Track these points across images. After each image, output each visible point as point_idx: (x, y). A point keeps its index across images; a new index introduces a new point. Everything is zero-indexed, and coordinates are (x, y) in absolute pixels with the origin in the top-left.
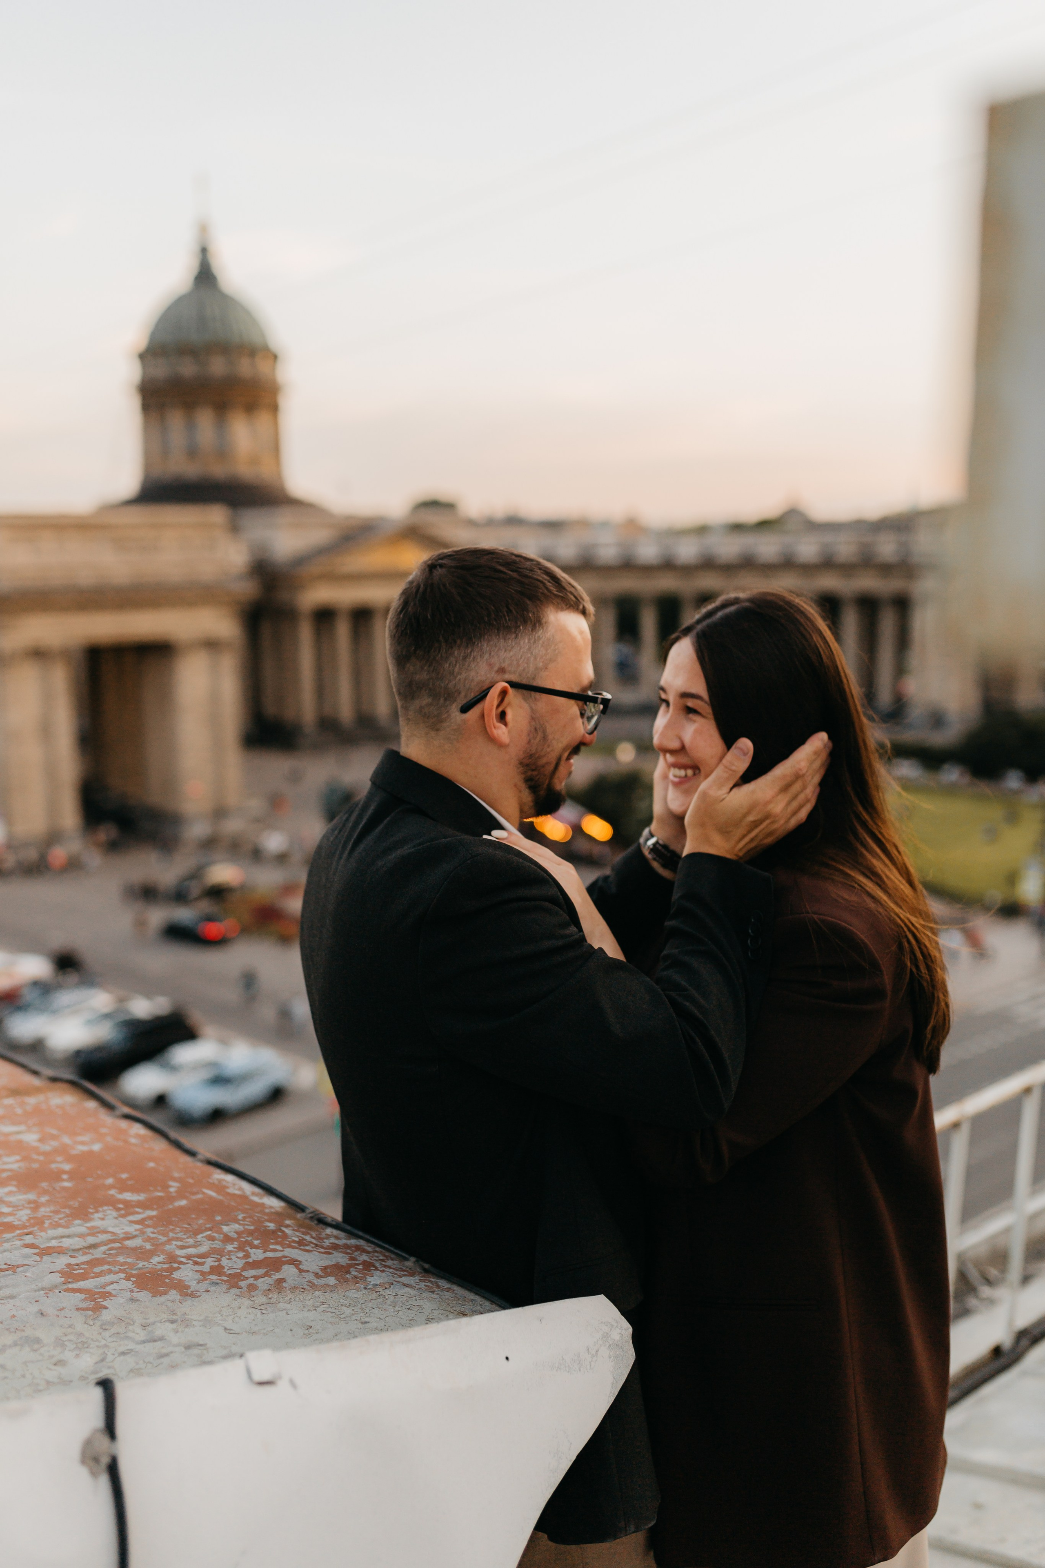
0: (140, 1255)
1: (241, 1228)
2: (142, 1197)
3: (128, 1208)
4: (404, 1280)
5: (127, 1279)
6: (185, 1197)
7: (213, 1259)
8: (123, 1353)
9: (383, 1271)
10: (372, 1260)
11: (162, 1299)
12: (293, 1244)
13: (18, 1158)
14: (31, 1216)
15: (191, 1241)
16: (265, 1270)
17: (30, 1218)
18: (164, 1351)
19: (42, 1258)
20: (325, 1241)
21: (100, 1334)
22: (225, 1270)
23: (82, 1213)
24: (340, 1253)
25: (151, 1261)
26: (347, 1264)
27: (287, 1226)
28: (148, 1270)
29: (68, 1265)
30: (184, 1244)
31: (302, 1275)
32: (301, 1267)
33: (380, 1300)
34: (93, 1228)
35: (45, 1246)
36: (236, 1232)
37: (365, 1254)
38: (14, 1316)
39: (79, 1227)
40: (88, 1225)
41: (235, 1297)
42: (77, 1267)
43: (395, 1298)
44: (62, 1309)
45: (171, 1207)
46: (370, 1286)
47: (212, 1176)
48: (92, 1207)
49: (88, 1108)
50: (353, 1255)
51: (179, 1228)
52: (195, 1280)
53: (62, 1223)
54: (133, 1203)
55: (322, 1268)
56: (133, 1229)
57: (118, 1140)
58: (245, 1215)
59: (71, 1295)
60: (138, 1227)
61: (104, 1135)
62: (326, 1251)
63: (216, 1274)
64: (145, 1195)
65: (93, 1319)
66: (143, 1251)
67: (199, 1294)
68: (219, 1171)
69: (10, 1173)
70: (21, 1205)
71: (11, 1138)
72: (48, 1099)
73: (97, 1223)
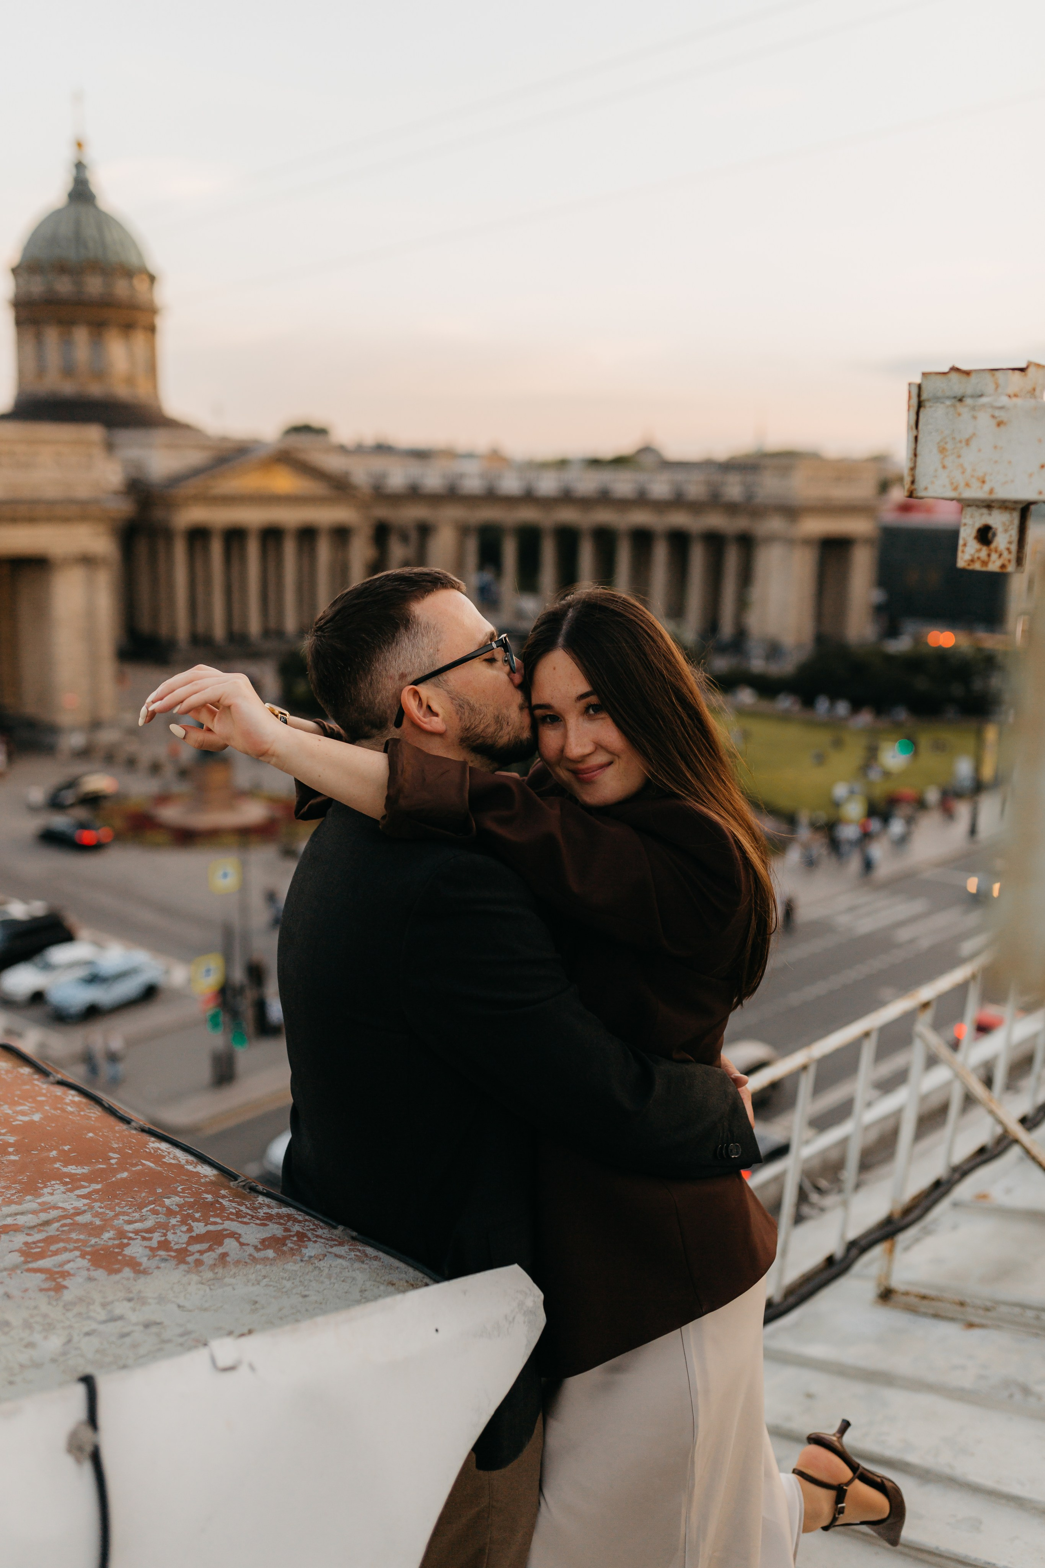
0: (91, 1232)
1: (182, 1201)
2: (85, 1170)
3: (73, 1183)
4: (336, 1250)
5: (83, 1256)
6: (126, 1170)
7: (159, 1234)
8: (87, 1334)
9: (315, 1242)
10: (304, 1230)
11: (117, 1277)
12: (231, 1216)
15: (137, 1215)
16: (210, 1244)
18: (126, 1330)
20: (259, 1210)
21: (64, 1314)
22: (172, 1245)
23: (31, 1189)
24: (275, 1225)
25: (102, 1237)
26: (282, 1235)
27: (224, 1197)
28: (100, 1247)
29: (26, 1244)
30: (131, 1219)
31: (243, 1249)
32: (241, 1240)
33: (316, 1272)
34: (44, 1203)
36: (178, 1205)
37: (297, 1224)
39: (30, 1203)
40: (39, 1201)
41: (183, 1273)
42: (34, 1246)
43: (329, 1270)
44: (26, 1290)
45: (113, 1179)
46: (306, 1258)
47: (148, 1145)
48: (40, 1181)
49: (23, 1074)
50: (287, 1226)
51: (124, 1201)
52: (146, 1256)
53: (14, 1199)
54: (79, 1176)
55: (261, 1240)
56: (81, 1204)
57: (56, 1109)
58: (184, 1186)
59: (32, 1275)
60: (86, 1201)
61: (42, 1103)
62: (262, 1222)
63: (164, 1250)
64: (89, 1168)
65: (57, 1300)
66: (93, 1226)
67: (150, 1271)
68: (153, 1139)
73: (47, 1198)
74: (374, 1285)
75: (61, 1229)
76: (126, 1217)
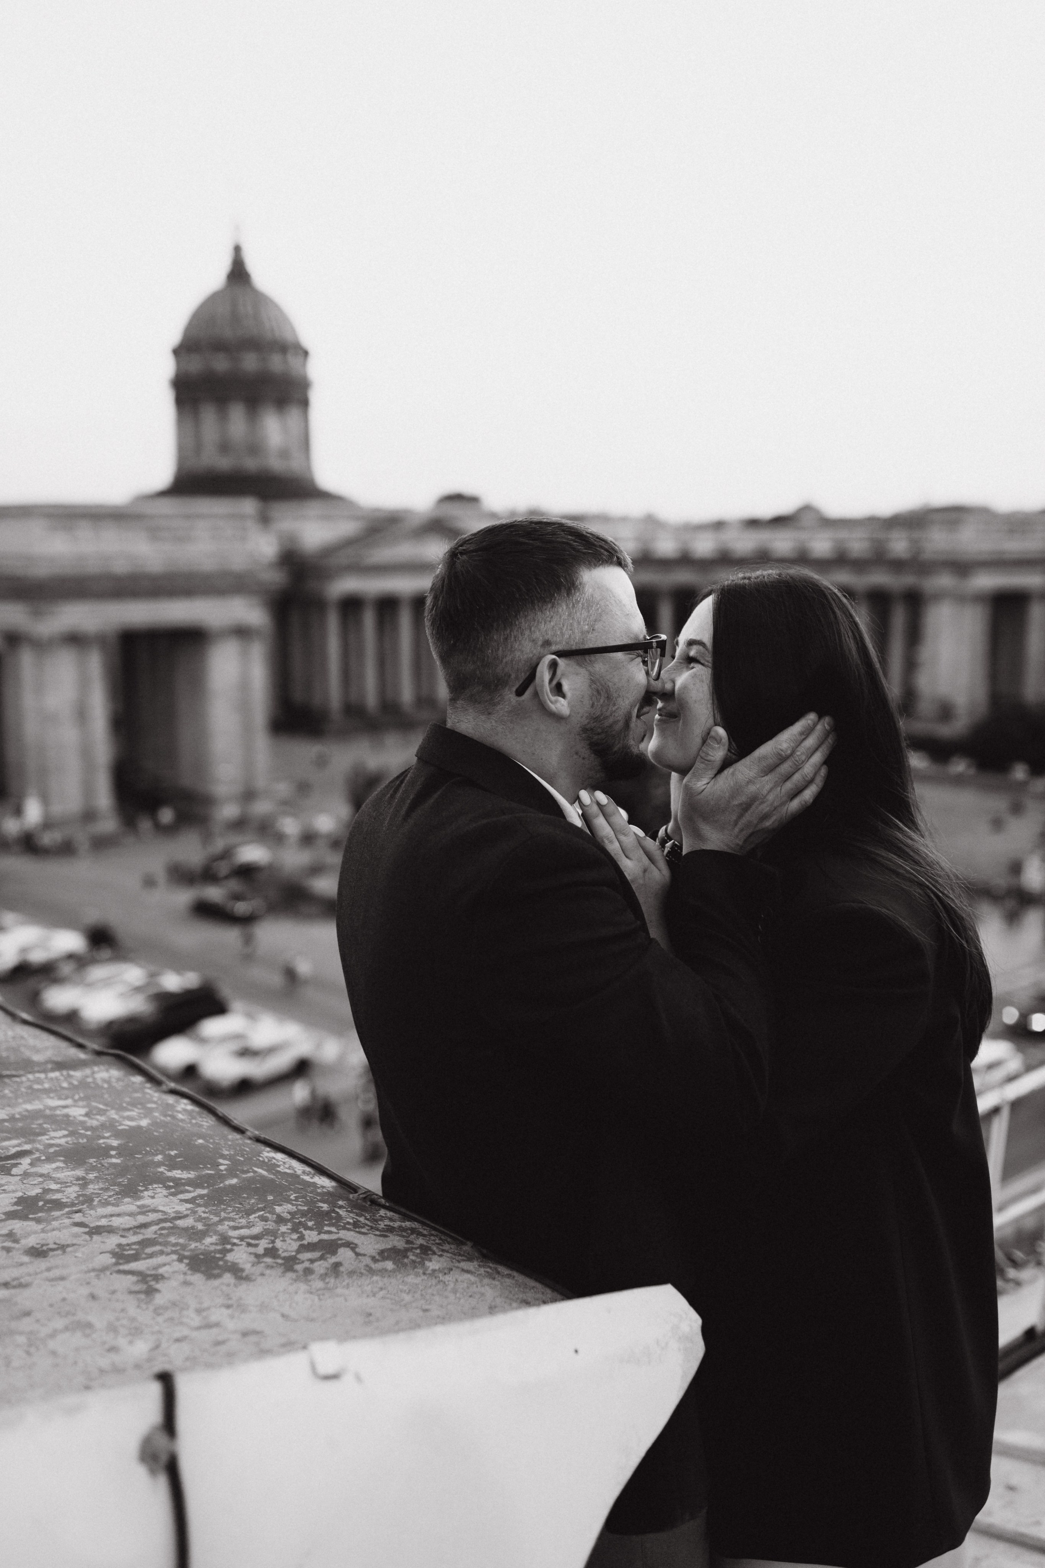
0: (193, 1236)
1: (294, 1209)
2: (192, 1175)
3: (177, 1187)
4: (463, 1265)
5: (180, 1260)
6: (236, 1176)
7: (267, 1241)
8: (178, 1340)
9: (441, 1256)
10: (428, 1243)
11: (216, 1282)
12: (347, 1226)
13: (66, 1133)
14: (80, 1193)
15: (243, 1221)
16: (321, 1253)
17: (79, 1196)
18: (220, 1338)
19: (92, 1237)
20: (379, 1222)
21: (154, 1318)
22: (280, 1252)
23: (130, 1191)
24: (396, 1236)
25: (204, 1242)
26: (404, 1248)
27: (341, 1207)
28: (201, 1251)
29: (119, 1245)
30: (237, 1225)
31: (359, 1259)
32: (357, 1250)
33: (440, 1286)
34: (143, 1206)
35: (95, 1225)
36: (289, 1213)
37: (421, 1238)
38: (64, 1299)
39: (129, 1205)
40: (138, 1203)
41: (291, 1281)
42: (128, 1248)
43: (455, 1284)
44: (114, 1292)
45: (221, 1185)
46: (429, 1272)
47: (262, 1154)
48: (141, 1184)
49: (133, 1083)
50: (409, 1239)
51: (231, 1207)
52: (250, 1262)
53: (112, 1200)
54: (184, 1181)
55: (379, 1251)
56: (183, 1208)
57: (165, 1116)
58: (297, 1195)
59: (122, 1277)
60: (189, 1206)
61: (151, 1110)
62: (382, 1233)
63: (271, 1257)
64: (195, 1173)
65: (146, 1303)
66: (194, 1231)
67: (254, 1277)
68: (268, 1149)
69: (57, 1149)
70: (69, 1181)
71: (58, 1112)
72: (93, 1073)
73: (147, 1201)
74: (505, 1302)
76: (232, 1222)
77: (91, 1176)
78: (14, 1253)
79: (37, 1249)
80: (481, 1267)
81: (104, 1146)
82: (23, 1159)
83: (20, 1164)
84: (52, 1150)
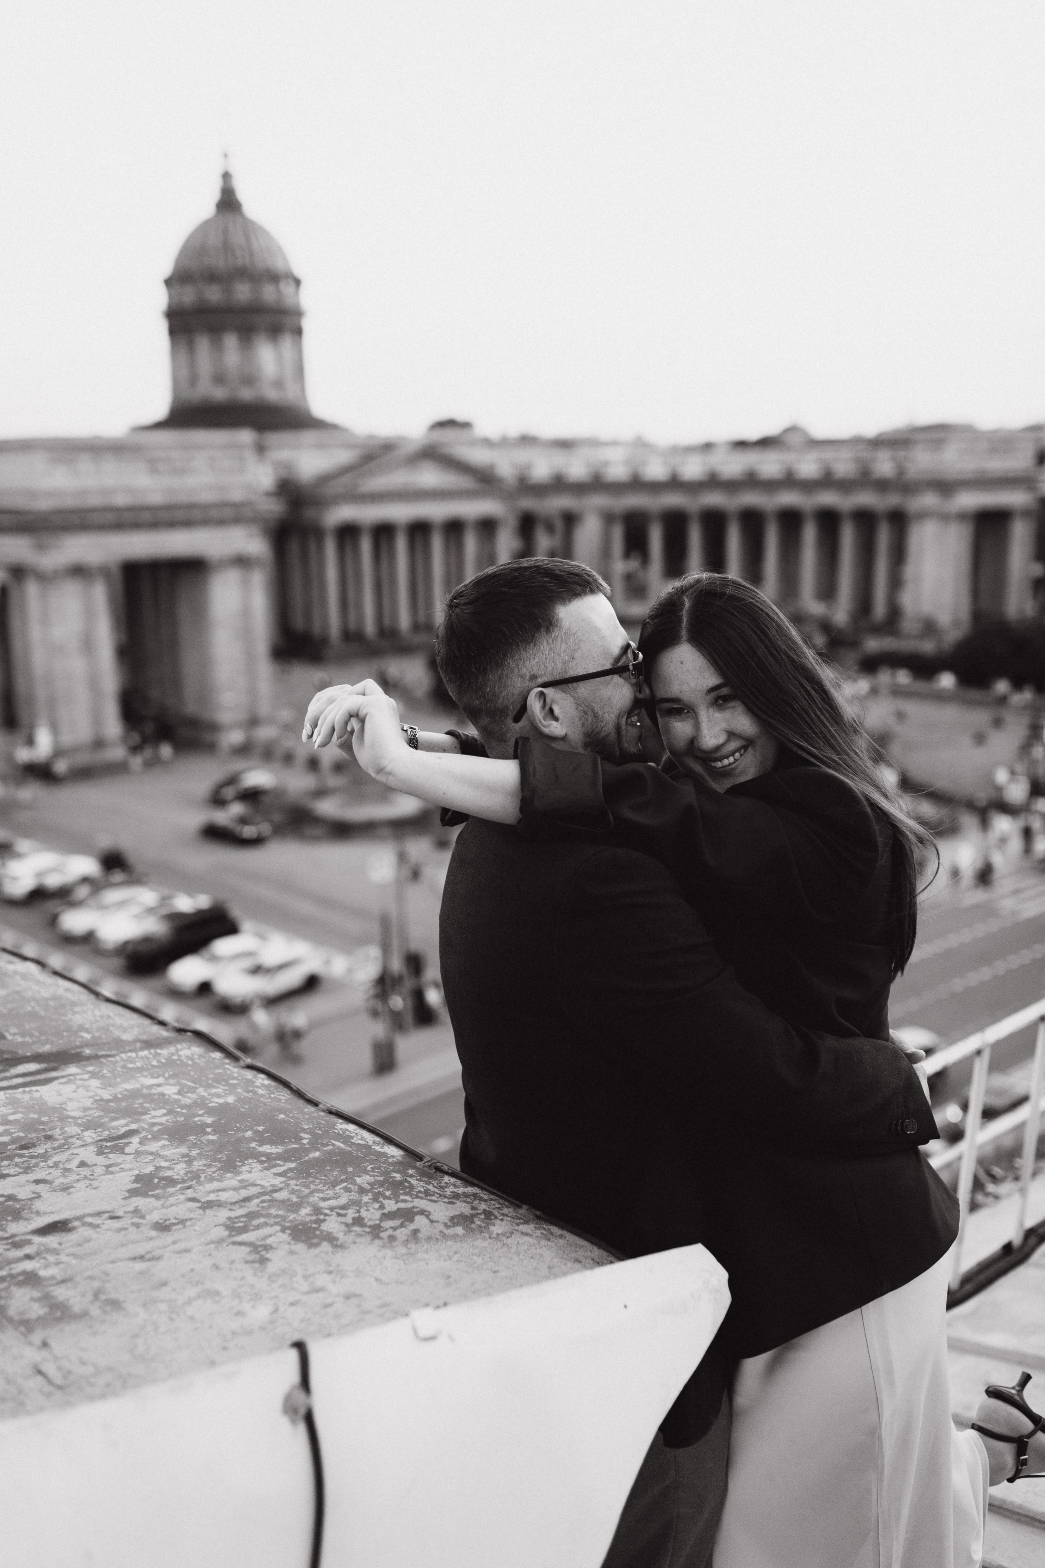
0: (290, 1208)
1: (372, 1179)
2: (280, 1149)
3: (269, 1161)
4: (522, 1228)
5: (283, 1231)
6: (318, 1150)
7: (353, 1210)
8: (292, 1304)
9: (502, 1220)
10: (490, 1208)
11: (317, 1251)
12: (419, 1195)
13: (164, 1111)
14: (188, 1170)
15: (331, 1193)
16: (401, 1221)
17: (187, 1173)
18: (329, 1301)
19: (205, 1212)
20: (446, 1189)
21: (269, 1285)
22: (366, 1221)
23: (230, 1166)
24: (462, 1203)
25: (300, 1213)
26: (470, 1213)
27: (411, 1176)
28: (299, 1222)
29: (229, 1218)
30: (326, 1196)
31: (434, 1226)
33: (505, 1249)
34: (243, 1181)
35: (206, 1200)
36: (369, 1184)
37: (483, 1203)
38: (192, 1270)
39: (231, 1181)
40: (239, 1178)
41: (379, 1248)
42: (237, 1220)
43: (517, 1247)
44: (232, 1262)
45: (306, 1158)
46: (494, 1235)
47: (337, 1126)
48: (238, 1160)
49: (215, 1059)
50: (473, 1205)
51: (318, 1180)
52: (342, 1231)
53: (216, 1176)
54: (274, 1156)
55: (450, 1218)
56: (278, 1181)
57: (248, 1091)
58: (373, 1166)
59: (238, 1247)
60: (283, 1179)
61: (234, 1086)
62: (450, 1200)
63: (359, 1226)
64: (282, 1147)
65: (262, 1272)
66: (290, 1203)
67: (347, 1245)
68: (340, 1121)
69: (160, 1127)
70: (176, 1159)
71: (154, 1091)
72: (177, 1050)
73: (245, 1176)
74: (561, 1262)
75: (261, 1205)
76: (321, 1194)
77: (194, 1153)
78: (143, 1228)
79: (160, 1224)
80: (537, 1229)
81: (199, 1123)
82: (133, 1138)
83: (131, 1143)
84: (156, 1129)
